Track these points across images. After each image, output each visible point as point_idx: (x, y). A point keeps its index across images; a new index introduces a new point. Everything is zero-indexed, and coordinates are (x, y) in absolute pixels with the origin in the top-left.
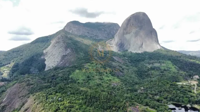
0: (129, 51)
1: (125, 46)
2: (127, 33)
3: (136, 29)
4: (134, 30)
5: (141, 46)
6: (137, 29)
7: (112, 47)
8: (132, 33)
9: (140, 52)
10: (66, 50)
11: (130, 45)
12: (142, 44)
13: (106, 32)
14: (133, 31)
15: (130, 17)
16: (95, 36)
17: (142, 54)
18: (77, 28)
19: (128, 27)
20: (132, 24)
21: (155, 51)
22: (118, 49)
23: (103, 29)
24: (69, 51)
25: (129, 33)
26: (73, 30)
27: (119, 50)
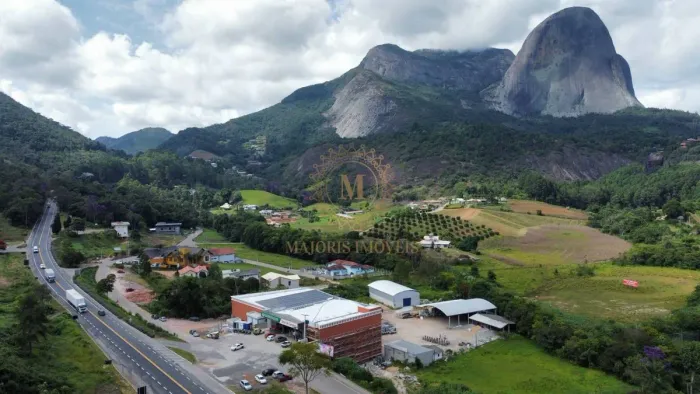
0: (544, 113)
1: (532, 102)
2: (538, 67)
3: (566, 55)
4: (558, 57)
5: (580, 99)
6: (568, 55)
7: (495, 102)
8: (553, 67)
9: (575, 115)
10: (386, 103)
11: (546, 98)
12: (583, 94)
13: (476, 72)
14: (555, 62)
15: (548, 22)
16: (446, 82)
17: (581, 118)
18: (397, 63)
19: (540, 49)
20: (552, 42)
21: (618, 112)
22: (514, 108)
23: (468, 66)
24: (393, 104)
25: (545, 66)
26: (387, 68)
27: (515, 112)
